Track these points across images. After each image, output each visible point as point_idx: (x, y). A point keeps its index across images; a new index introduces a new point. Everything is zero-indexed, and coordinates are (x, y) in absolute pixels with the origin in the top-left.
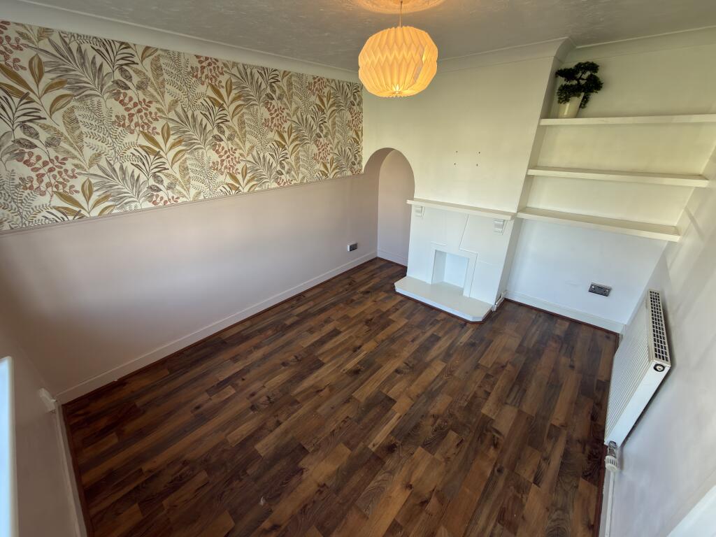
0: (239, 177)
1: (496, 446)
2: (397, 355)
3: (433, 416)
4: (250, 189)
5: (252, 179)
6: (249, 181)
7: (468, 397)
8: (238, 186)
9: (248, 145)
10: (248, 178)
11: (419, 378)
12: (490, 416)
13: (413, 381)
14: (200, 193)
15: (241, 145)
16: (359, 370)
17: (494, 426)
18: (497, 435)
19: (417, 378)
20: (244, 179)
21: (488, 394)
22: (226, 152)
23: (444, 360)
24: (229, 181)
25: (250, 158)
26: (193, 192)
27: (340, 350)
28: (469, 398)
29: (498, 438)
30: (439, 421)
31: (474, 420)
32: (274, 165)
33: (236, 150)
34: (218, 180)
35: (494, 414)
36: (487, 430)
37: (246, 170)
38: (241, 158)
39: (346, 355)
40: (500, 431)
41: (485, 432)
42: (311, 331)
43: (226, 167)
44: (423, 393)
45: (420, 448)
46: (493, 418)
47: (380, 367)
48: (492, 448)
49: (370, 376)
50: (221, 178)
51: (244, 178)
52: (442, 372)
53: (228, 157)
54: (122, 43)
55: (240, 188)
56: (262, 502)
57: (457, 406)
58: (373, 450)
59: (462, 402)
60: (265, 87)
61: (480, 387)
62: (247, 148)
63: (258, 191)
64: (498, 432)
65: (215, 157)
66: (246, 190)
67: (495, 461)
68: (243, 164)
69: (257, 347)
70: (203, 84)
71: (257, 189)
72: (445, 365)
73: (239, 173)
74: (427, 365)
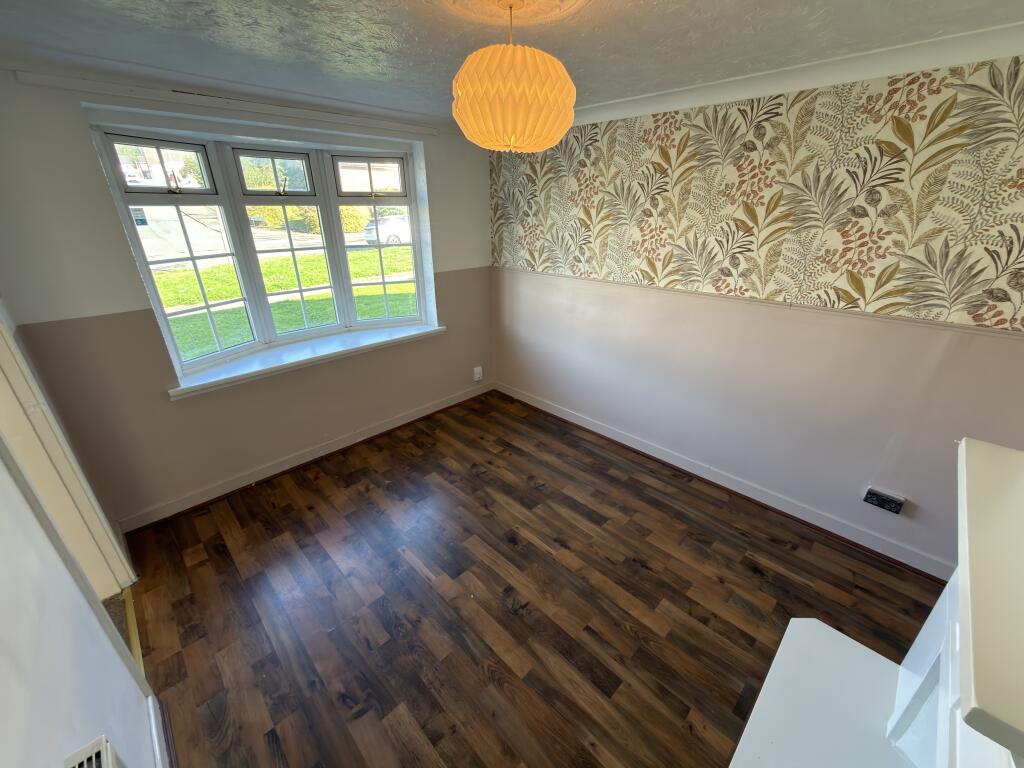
0: (659, 265)
1: (343, 697)
2: (548, 595)
3: (419, 621)
4: (668, 284)
5: (675, 272)
6: (670, 274)
7: (439, 692)
8: (653, 275)
9: (685, 223)
10: (669, 268)
11: (493, 620)
12: (390, 716)
13: (488, 609)
14: (610, 274)
15: (675, 223)
16: (516, 544)
17: (371, 713)
18: (356, 709)
19: (493, 616)
20: (664, 269)
21: (435, 739)
22: (651, 231)
23: (531, 678)
24: (645, 267)
25: (682, 242)
26: (605, 270)
27: (557, 523)
28: (433, 690)
29: (351, 708)
30: (409, 626)
31: (393, 682)
32: (720, 257)
33: (665, 229)
34: (632, 264)
35: (391, 726)
36: (369, 695)
37: (671, 257)
38: (669, 241)
39: (547, 531)
40: (360, 720)
41: (370, 690)
42: (597, 494)
43: (646, 250)
44: (462, 619)
45: (383, 593)
46: (384, 721)
47: (521, 568)
48: (343, 691)
49: (503, 555)
50: (636, 262)
51: (665, 267)
52: (500, 661)
53: (652, 237)
54: (593, 125)
55: (656, 280)
56: (387, 482)
57: (424, 662)
58: (399, 550)
59: (430, 675)
60: (745, 131)
61: (454, 730)
62: (681, 229)
63: (678, 291)
64: (360, 714)
65: (637, 235)
66: (662, 284)
67: (326, 684)
68: (668, 248)
69: (559, 455)
70: (650, 148)
71: (679, 287)
72: (521, 675)
73: (660, 260)
74: (520, 640)
